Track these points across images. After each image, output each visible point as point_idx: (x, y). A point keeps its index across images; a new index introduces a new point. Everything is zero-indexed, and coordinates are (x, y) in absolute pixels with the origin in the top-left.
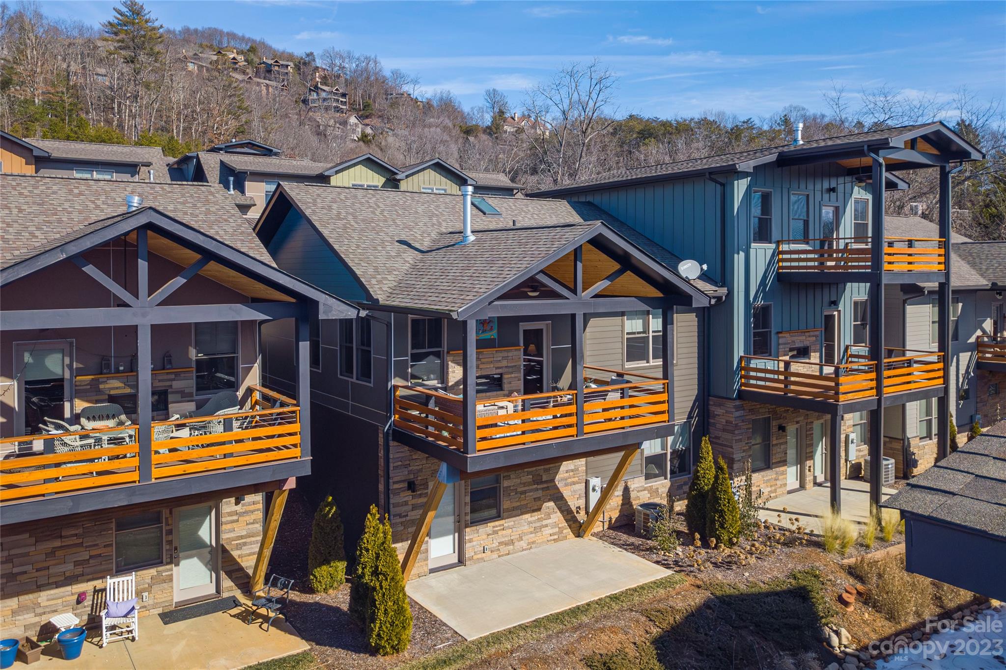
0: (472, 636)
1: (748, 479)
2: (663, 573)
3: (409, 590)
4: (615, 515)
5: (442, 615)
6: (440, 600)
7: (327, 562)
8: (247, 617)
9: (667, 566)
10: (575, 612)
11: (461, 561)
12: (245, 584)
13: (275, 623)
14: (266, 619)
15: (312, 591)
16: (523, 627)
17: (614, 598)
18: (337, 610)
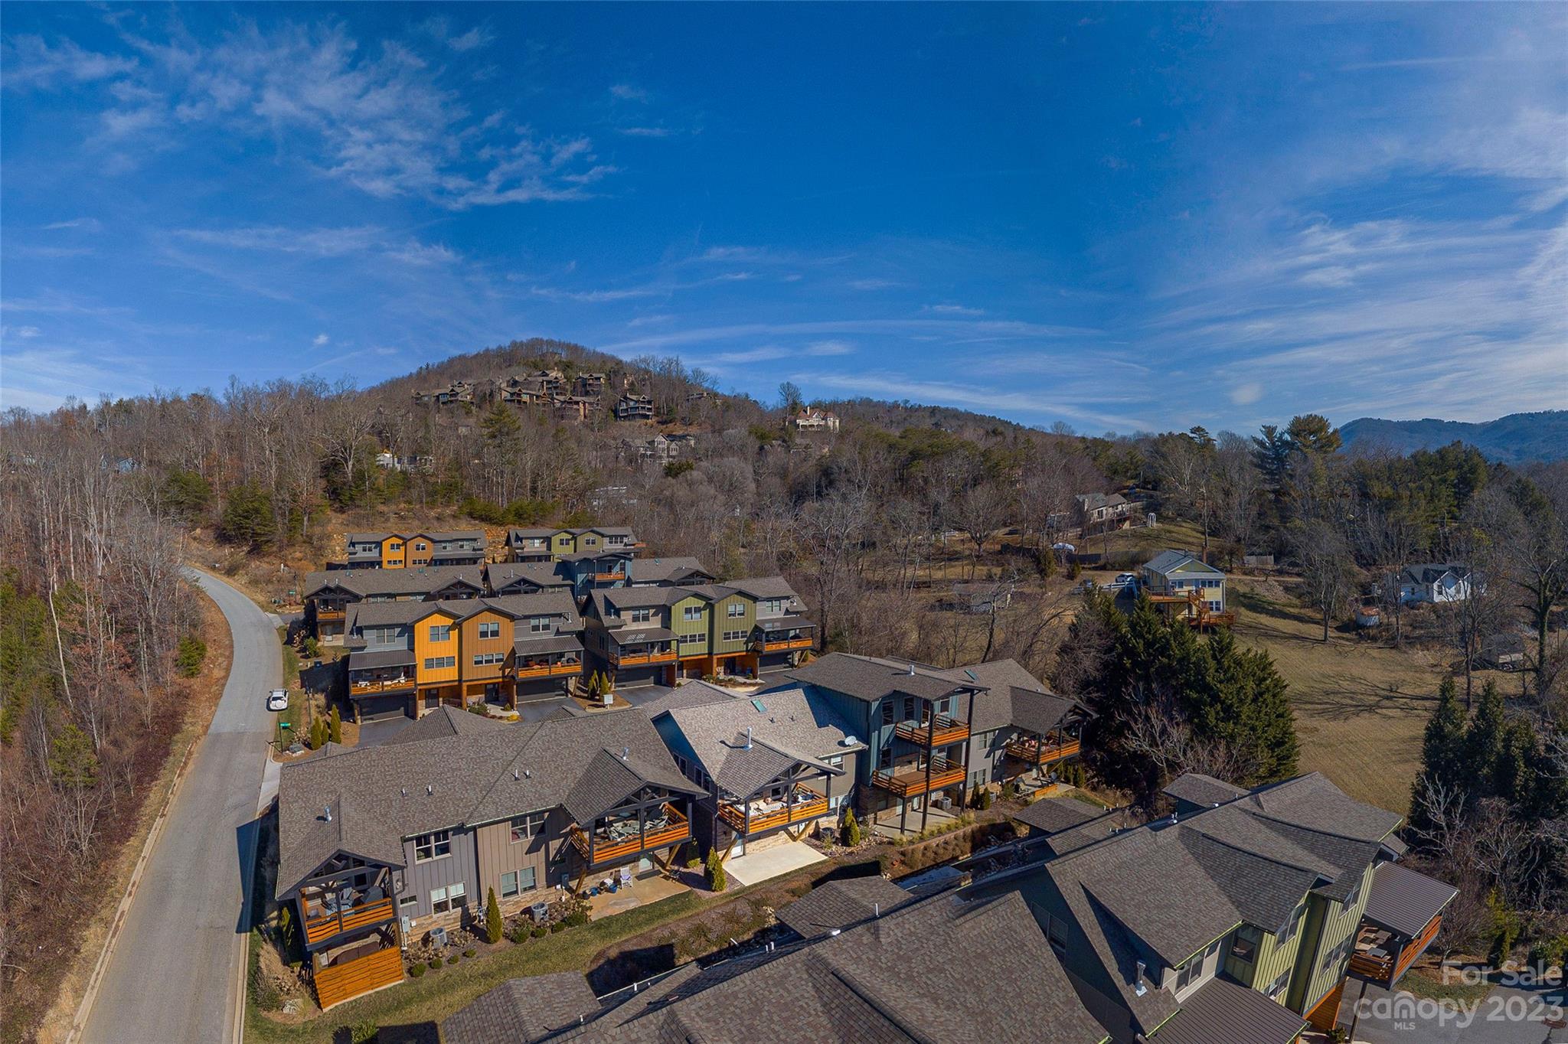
0: (747, 884)
1: (876, 814)
2: (825, 858)
3: (724, 867)
4: (811, 832)
5: (736, 877)
6: (736, 871)
7: (694, 859)
8: (666, 878)
9: (826, 855)
10: (785, 875)
11: (744, 854)
12: (663, 866)
13: (678, 881)
14: (674, 879)
15: (688, 868)
16: (765, 881)
17: (801, 869)
18: (698, 875)
